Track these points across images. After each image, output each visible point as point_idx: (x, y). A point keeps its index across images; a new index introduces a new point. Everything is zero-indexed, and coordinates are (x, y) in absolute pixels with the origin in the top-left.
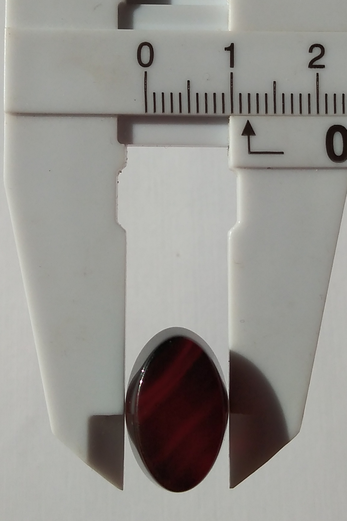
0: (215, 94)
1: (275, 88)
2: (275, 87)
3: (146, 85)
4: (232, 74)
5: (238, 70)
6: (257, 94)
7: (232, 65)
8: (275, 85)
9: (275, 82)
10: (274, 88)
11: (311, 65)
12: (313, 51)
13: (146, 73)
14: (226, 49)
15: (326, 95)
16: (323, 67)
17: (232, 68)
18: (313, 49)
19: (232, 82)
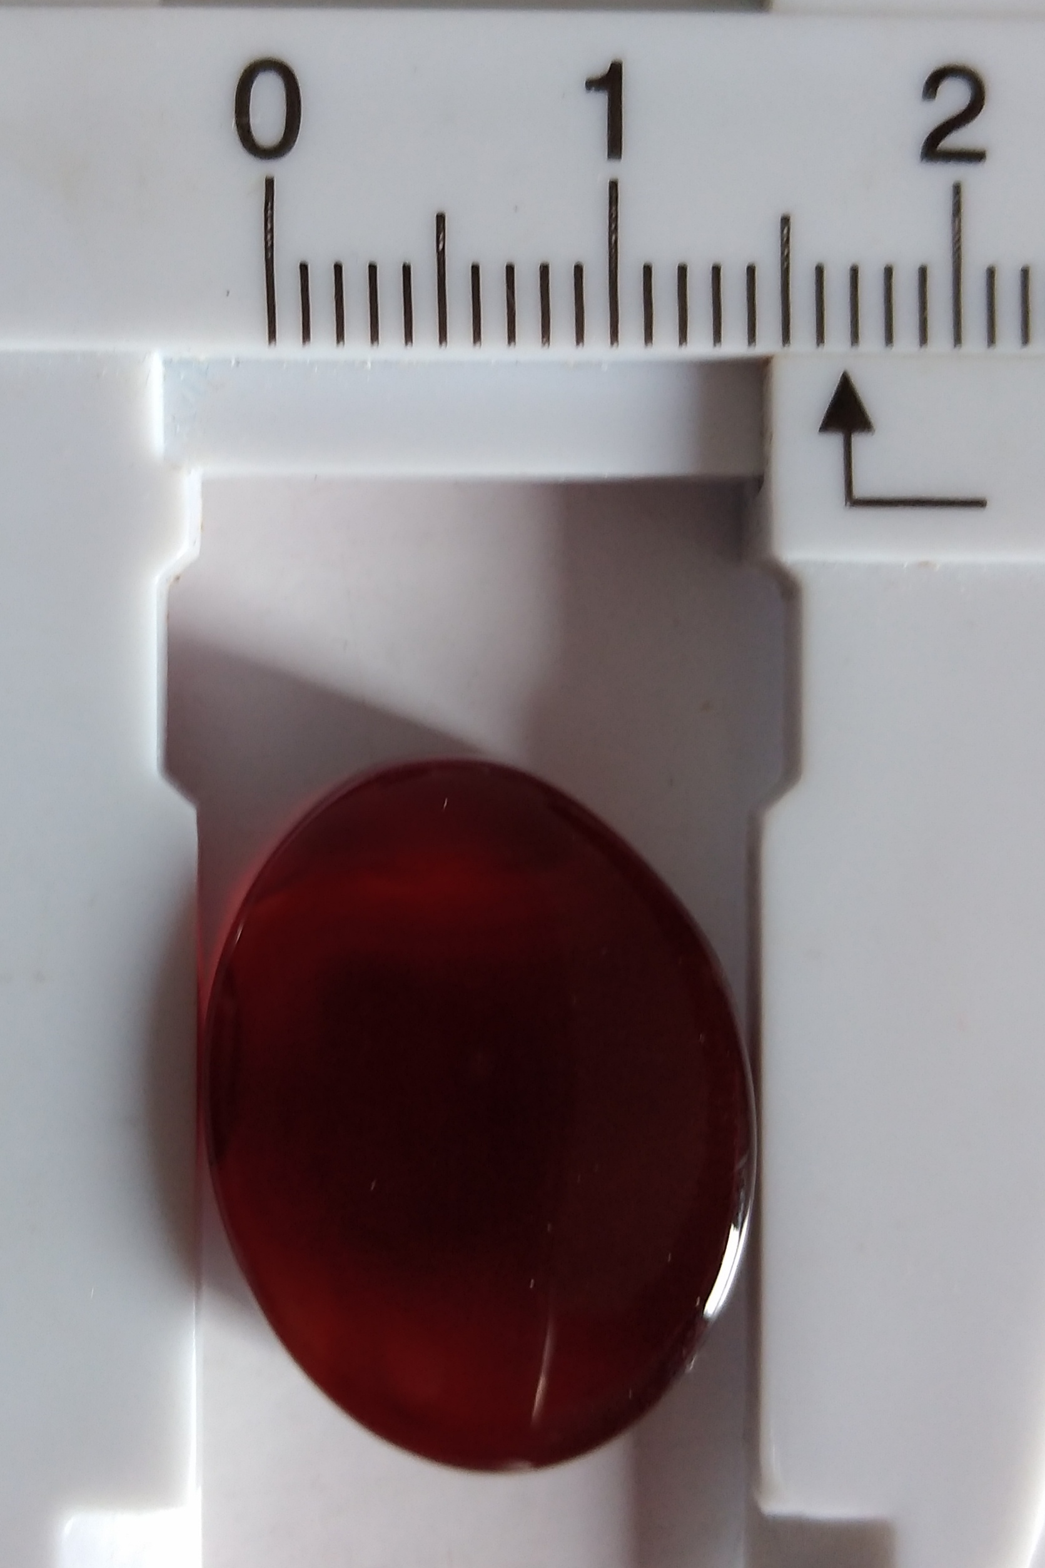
1: (785, 243)
3: (269, 231)
4: (613, 186)
7: (615, 147)
9: (785, 221)
10: (782, 240)
12: (937, 94)
13: (270, 184)
14: (593, 84)
15: (991, 273)
16: (976, 156)
18: (938, 87)
19: (617, 217)
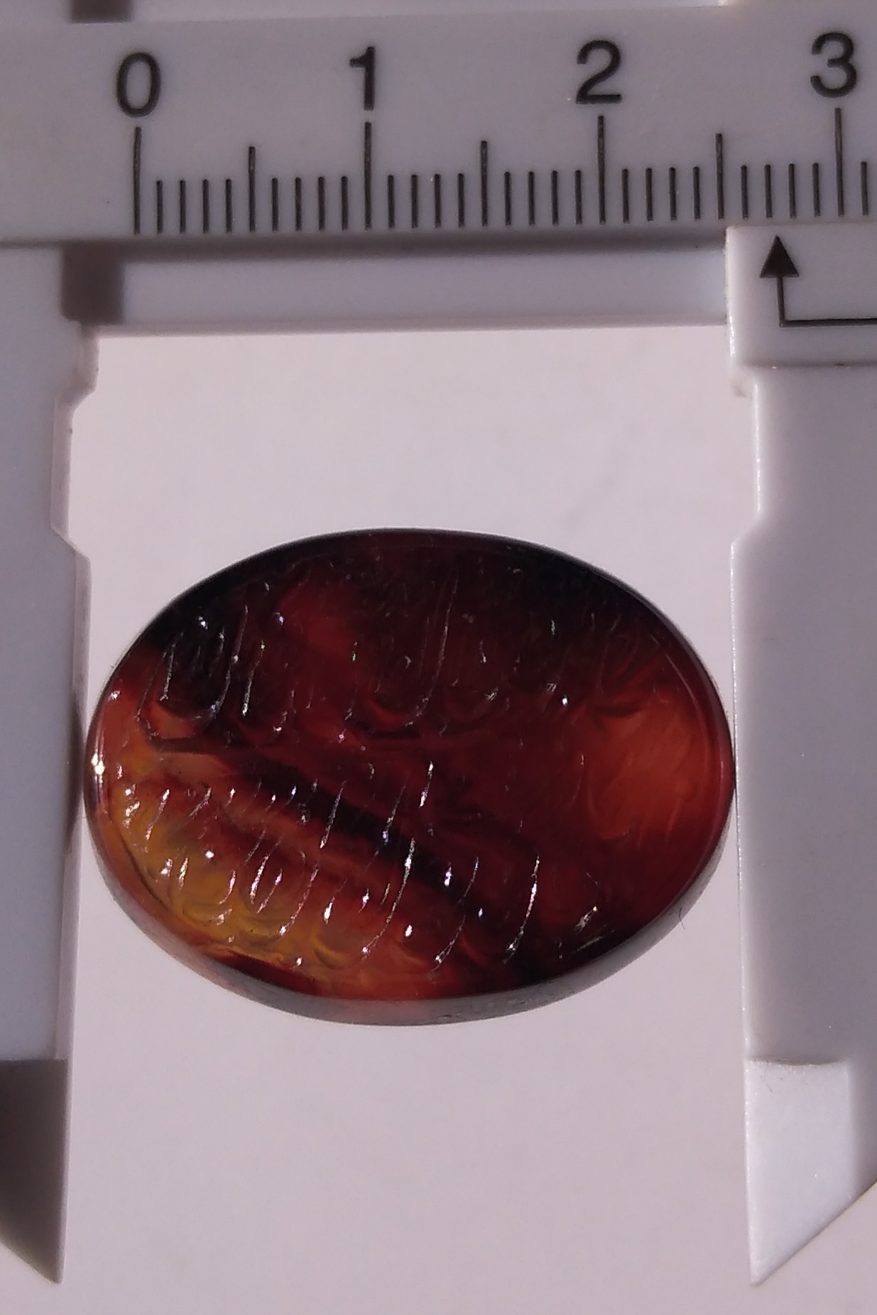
0: (321, 181)
2: (484, 156)
5: (386, 116)
6: (437, 177)
8: (484, 153)
11: (585, 94)
17: (369, 111)
